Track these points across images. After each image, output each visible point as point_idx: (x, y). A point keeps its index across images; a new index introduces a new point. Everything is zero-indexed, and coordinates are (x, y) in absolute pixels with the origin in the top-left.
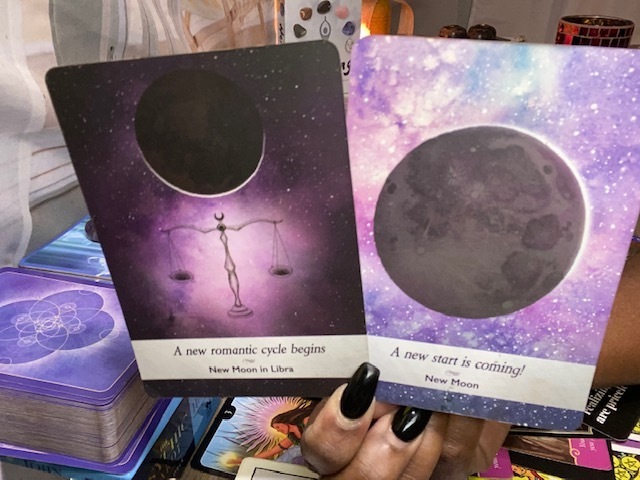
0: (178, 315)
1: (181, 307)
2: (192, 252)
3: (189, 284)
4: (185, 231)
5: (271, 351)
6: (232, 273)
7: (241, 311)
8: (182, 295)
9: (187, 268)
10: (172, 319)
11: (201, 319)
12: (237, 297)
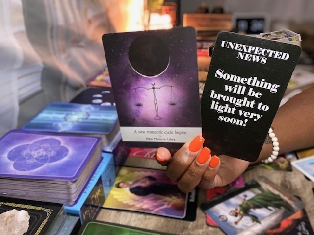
0: (136, 118)
1: (138, 116)
2: (143, 96)
3: (141, 108)
4: (141, 89)
5: (168, 133)
6: (156, 104)
7: (158, 118)
8: (138, 111)
9: (141, 102)
10: (134, 120)
11: (144, 120)
12: (157, 113)
